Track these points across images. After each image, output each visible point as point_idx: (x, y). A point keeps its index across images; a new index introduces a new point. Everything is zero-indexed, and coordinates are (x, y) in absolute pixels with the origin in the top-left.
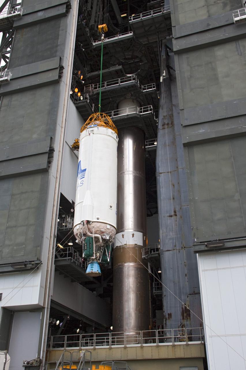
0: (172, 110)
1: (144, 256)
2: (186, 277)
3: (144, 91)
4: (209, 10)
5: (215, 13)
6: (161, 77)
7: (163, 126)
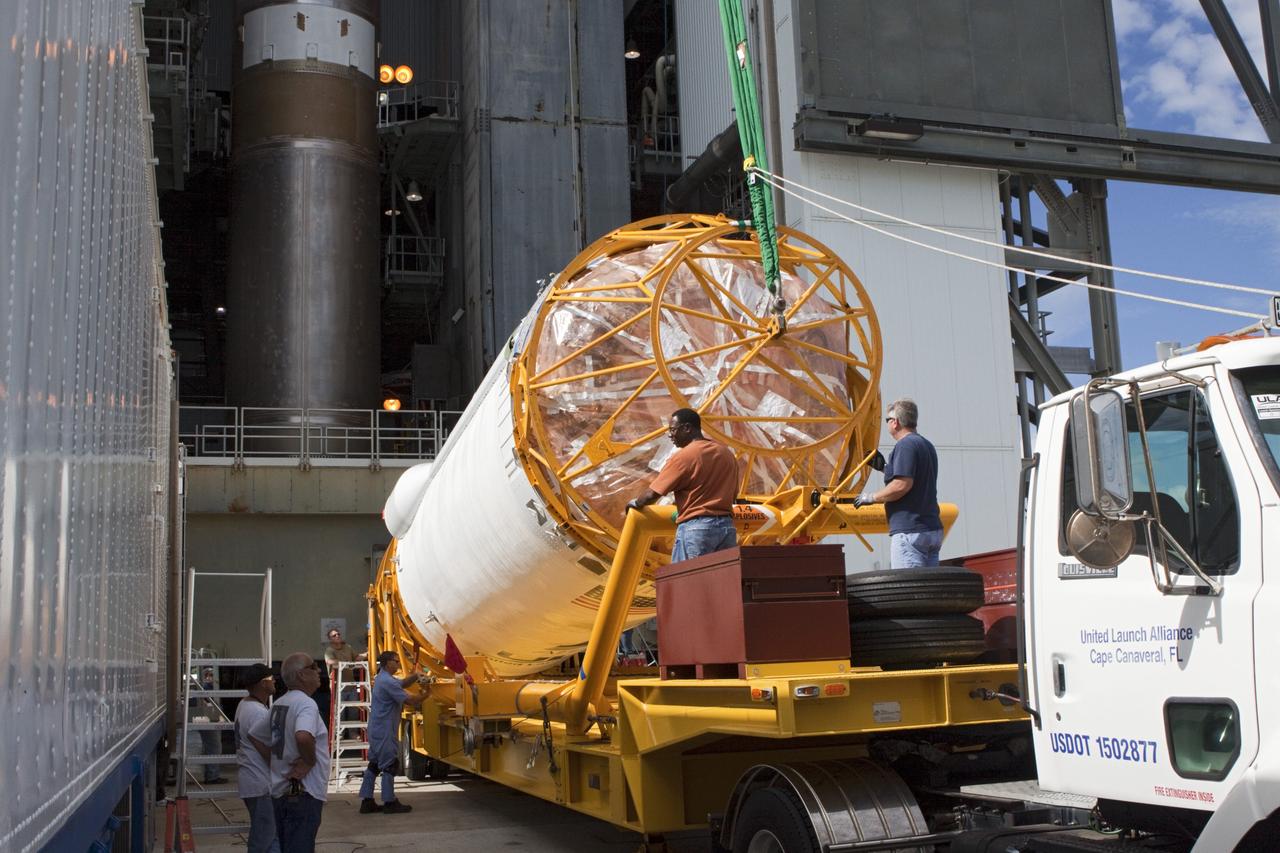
1: (388, 125)
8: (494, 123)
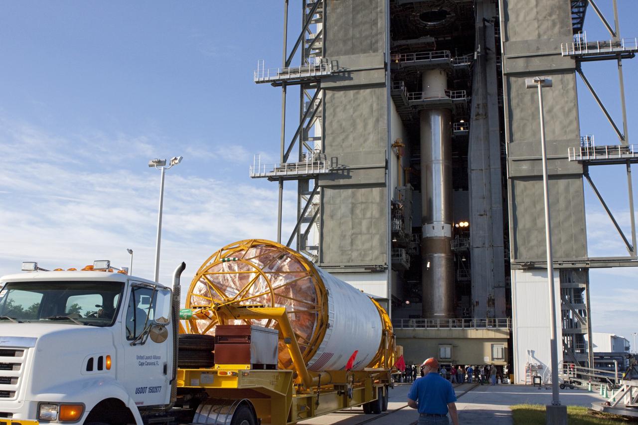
0: (487, 98)
1: (453, 248)
2: (493, 273)
3: (455, 65)
4: (539, 27)
5: (545, 33)
6: (476, 53)
7: (476, 116)
8: (474, 249)
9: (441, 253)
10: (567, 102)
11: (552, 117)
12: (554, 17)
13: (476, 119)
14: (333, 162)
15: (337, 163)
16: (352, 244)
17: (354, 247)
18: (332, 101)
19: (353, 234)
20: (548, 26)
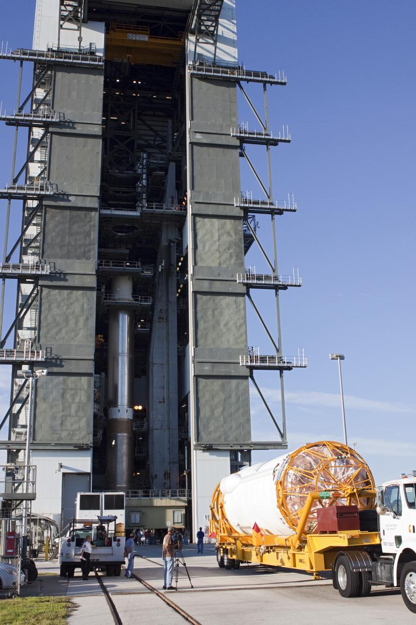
0: (168, 305)
1: (135, 429)
2: (168, 451)
4: (220, 257)
5: (224, 262)
6: (160, 266)
7: (159, 319)
9: (125, 433)
10: (239, 319)
11: (228, 330)
12: (231, 251)
13: (159, 322)
14: (48, 351)
15: (51, 353)
16: (62, 424)
17: (64, 427)
18: (48, 298)
19: (62, 416)
20: (227, 258)
